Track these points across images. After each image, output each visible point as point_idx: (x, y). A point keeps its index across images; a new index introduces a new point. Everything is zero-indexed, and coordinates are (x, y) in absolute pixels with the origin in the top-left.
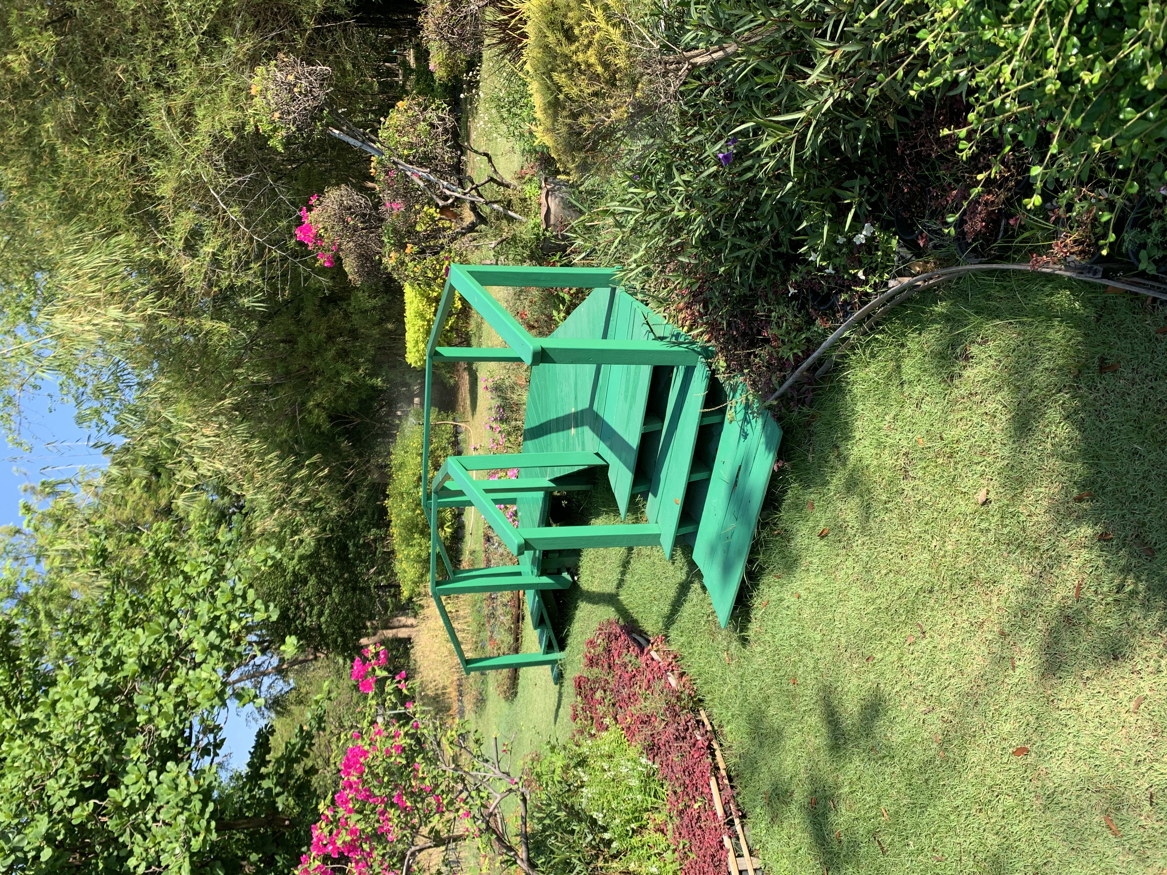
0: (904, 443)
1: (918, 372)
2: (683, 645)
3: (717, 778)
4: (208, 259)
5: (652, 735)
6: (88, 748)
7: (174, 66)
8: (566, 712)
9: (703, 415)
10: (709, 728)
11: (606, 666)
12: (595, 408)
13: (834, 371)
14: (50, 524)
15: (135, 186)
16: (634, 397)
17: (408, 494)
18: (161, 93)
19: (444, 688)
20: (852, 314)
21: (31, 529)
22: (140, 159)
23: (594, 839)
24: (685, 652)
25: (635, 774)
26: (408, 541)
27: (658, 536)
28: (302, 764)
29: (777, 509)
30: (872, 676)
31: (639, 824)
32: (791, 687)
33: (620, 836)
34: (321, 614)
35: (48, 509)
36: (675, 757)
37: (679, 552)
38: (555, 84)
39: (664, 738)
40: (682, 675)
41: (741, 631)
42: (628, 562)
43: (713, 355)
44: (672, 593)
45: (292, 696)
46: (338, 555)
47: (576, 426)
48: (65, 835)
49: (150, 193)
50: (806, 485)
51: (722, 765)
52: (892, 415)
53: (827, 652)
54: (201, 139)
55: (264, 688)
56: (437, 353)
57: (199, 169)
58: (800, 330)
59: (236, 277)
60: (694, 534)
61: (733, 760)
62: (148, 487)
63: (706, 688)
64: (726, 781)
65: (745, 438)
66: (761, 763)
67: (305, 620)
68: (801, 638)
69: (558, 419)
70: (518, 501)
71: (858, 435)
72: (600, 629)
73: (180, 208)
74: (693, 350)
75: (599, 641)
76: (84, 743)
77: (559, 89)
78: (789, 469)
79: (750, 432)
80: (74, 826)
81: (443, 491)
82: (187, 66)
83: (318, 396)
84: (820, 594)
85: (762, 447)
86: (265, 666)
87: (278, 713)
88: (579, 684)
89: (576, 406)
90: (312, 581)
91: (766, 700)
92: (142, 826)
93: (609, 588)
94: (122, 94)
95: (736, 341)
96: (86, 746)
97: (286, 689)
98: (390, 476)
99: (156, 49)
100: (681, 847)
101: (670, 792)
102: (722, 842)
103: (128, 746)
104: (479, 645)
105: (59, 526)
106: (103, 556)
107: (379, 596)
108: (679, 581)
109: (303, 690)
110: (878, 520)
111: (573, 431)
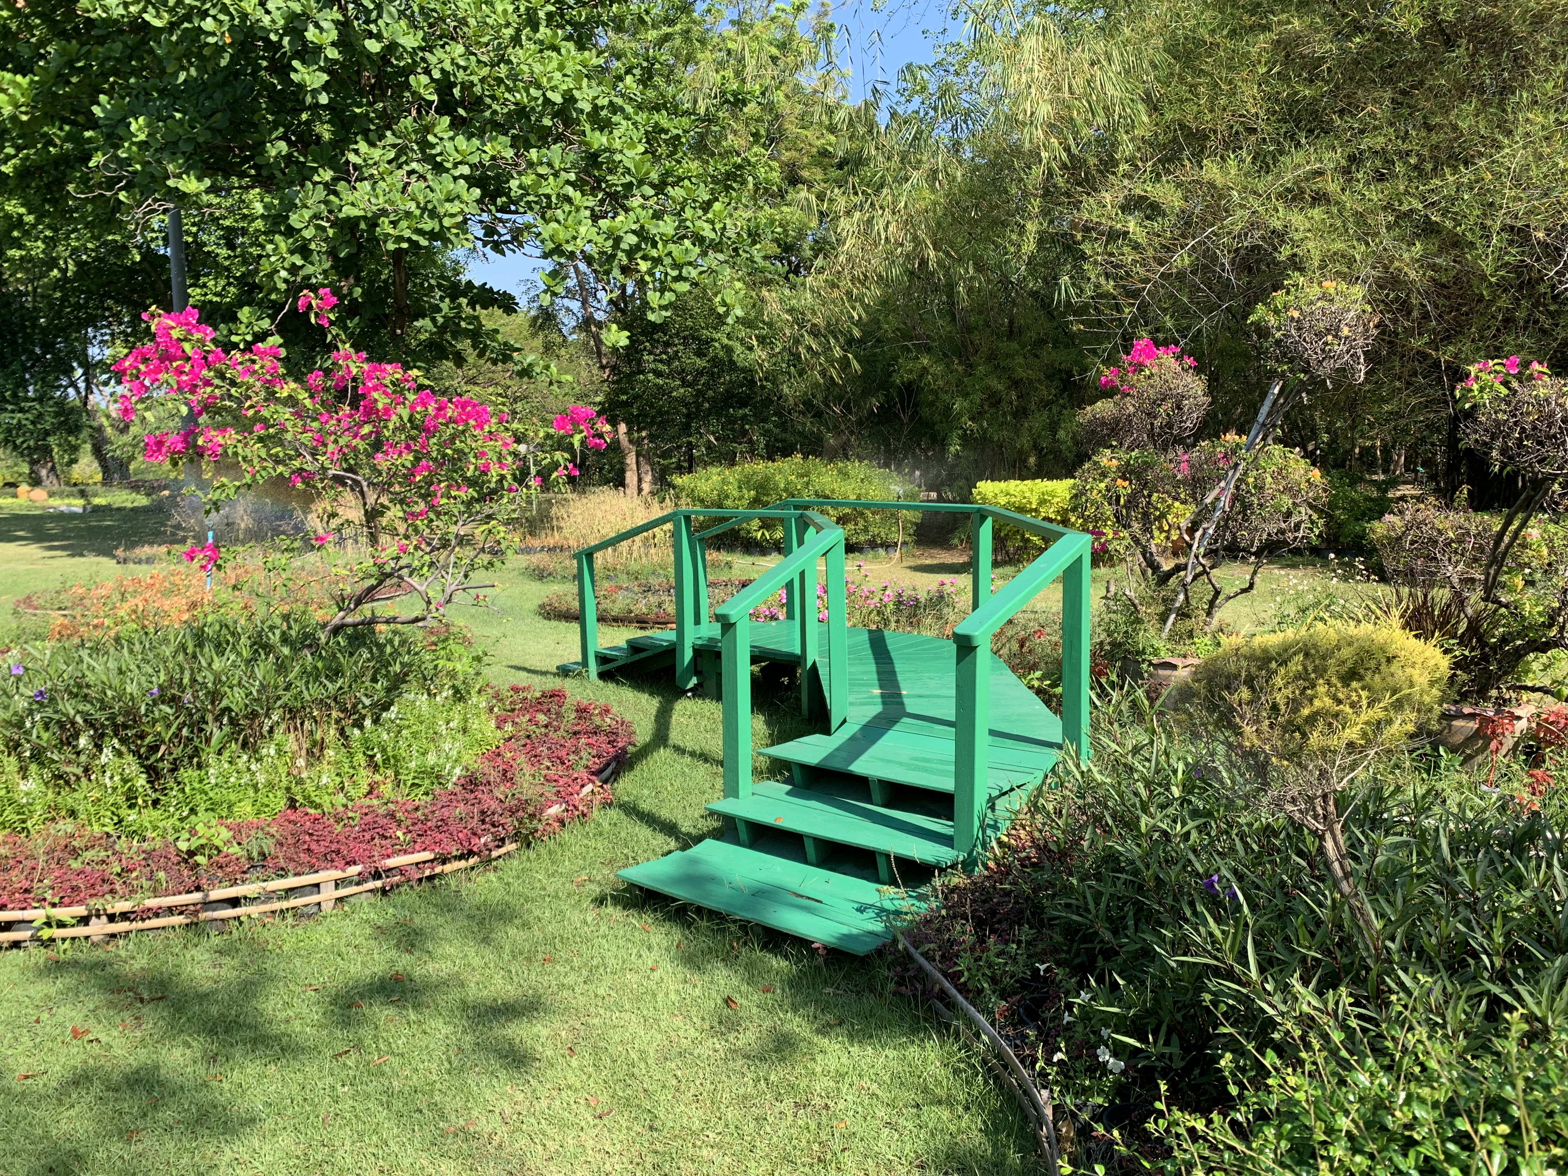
0: (841, 1105)
1: (931, 1125)
2: (599, 825)
3: (432, 861)
4: (1119, 226)
5: (489, 783)
6: (500, 91)
7: (1381, 178)
8: (522, 679)
9: (888, 856)
10: (495, 854)
11: (576, 728)
12: (905, 720)
13: (939, 1023)
14: (780, 35)
15: (1215, 132)
16: (917, 769)
17: (808, 484)
18: (1343, 163)
19: (560, 528)
20: (1010, 1046)
21: (774, 13)
22: (1253, 138)
23: (364, 707)
24: (590, 828)
25: (441, 761)
26: (745, 483)
27: (736, 795)
28: (470, 350)
29: (764, 947)
30: (549, 1053)
31: (380, 763)
32: (540, 956)
33: (367, 740)
34: (658, 374)
35: (799, 32)
36: (460, 810)
37: (716, 824)
38: (1289, 659)
39: (484, 797)
40: (562, 823)
41: (612, 896)
42: (706, 760)
43: (969, 872)
44: (665, 814)
45: (555, 337)
46: (733, 396)
47: (883, 696)
48: (397, 66)
49: (1207, 153)
50: (793, 983)
51: (448, 868)
52: (878, 1092)
53: (582, 1000)
54: (1280, 214)
55: (566, 301)
56: (983, 518)
57: (1239, 213)
58: (994, 980)
59: (1096, 262)
60: (737, 842)
61: (453, 883)
62: (824, 153)
63: (543, 852)
64: (427, 873)
65: (858, 910)
66: (449, 917)
67: (650, 353)
68: (601, 970)
69: (894, 673)
70: (790, 622)
71: (855, 1049)
72: (623, 723)
73: (1187, 190)
74: (975, 846)
75: (608, 720)
76: (507, 86)
77: (1284, 663)
78: (815, 963)
79: (865, 915)
80: (407, 77)
81: (804, 524)
82: (1380, 196)
83: (938, 369)
84: (654, 995)
85: (845, 930)
86: (595, 304)
87: (535, 319)
88: (556, 695)
89: (909, 696)
90: (700, 363)
91: (526, 926)
92: (404, 158)
93: (675, 737)
94: (1342, 112)
95: (984, 902)
96: (502, 88)
97: (565, 331)
98: (831, 461)
99: (1404, 155)
100: (350, 814)
101: (417, 803)
102: (355, 863)
103: (502, 138)
104: (611, 573)
105: (777, 47)
106: (738, 102)
107: (679, 447)
108: (680, 823)
109: (563, 352)
110: (745, 1069)
111: (877, 692)
